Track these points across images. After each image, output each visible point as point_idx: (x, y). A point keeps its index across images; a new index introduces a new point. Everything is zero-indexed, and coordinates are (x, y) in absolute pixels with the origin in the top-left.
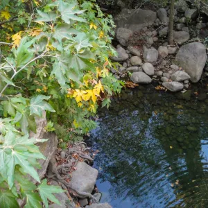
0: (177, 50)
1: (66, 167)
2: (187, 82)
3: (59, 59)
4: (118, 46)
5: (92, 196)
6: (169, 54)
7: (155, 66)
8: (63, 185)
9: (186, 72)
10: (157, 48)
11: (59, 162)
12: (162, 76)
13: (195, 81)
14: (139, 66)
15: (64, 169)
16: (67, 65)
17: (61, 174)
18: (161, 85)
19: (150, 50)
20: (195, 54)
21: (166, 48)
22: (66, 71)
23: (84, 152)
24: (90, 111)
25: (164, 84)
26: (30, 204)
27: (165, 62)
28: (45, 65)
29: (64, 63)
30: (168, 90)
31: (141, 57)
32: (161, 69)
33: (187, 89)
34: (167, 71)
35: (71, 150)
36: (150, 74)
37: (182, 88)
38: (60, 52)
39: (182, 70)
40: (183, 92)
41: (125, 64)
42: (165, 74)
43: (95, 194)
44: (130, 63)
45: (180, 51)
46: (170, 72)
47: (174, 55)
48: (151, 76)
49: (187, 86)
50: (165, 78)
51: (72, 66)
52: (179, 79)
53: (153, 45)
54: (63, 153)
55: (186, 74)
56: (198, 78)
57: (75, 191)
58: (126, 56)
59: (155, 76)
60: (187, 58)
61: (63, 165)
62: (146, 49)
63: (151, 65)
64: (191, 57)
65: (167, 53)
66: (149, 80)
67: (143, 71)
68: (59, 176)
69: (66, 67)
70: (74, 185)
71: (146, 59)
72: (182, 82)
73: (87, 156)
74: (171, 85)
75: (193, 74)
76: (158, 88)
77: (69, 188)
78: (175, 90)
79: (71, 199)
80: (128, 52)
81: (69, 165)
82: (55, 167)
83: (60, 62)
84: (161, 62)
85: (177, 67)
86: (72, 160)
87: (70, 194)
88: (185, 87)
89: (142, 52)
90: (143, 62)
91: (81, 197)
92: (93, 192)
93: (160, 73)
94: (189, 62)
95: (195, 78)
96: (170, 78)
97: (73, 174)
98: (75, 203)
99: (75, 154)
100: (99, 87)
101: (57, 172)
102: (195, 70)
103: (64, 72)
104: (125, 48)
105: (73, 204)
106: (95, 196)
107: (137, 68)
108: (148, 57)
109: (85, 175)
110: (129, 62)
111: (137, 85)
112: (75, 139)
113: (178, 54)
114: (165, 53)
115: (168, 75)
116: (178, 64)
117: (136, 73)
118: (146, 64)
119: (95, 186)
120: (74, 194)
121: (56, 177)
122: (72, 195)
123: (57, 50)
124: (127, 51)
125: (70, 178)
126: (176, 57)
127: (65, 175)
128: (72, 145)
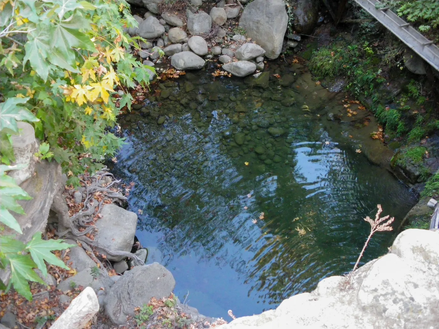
0: (241, 11)
1: (85, 216)
2: (261, 59)
3: (33, 35)
4: (147, 14)
5: (133, 255)
6: (228, 19)
7: (208, 40)
8: (85, 245)
9: (258, 43)
10: (208, 11)
11: (73, 209)
12: (221, 54)
13: (273, 57)
14: (183, 43)
15: (84, 219)
16: (48, 43)
17: (79, 227)
18: (221, 69)
19: (197, 15)
20: (269, 15)
21: (223, 9)
22: (47, 53)
23: (111, 188)
24: (105, 119)
25: (225, 66)
26: (18, 274)
27: (223, 32)
28: (14, 48)
29: (42, 40)
30: (233, 75)
31: (185, 28)
32: (218, 44)
33: (262, 71)
34: (228, 46)
35: (90, 187)
36: (202, 54)
37: (254, 70)
38: (34, 25)
39: (251, 41)
40: (257, 75)
41: (160, 42)
42: (224, 51)
43: (138, 252)
44: (169, 40)
45: (245, 12)
46: (233, 46)
47: (237, 19)
48: (203, 57)
49: (262, 66)
50: (225, 58)
51: (55, 44)
52: (247, 55)
53: (201, 7)
54: (78, 194)
55: (259, 47)
56: (278, 52)
57: (104, 251)
58: (161, 29)
59: (210, 56)
60: (258, 22)
61: (81, 213)
62: (191, 15)
63: (201, 40)
64: (263, 19)
65: (225, 18)
66: (201, 63)
67: (191, 50)
68: (76, 231)
69: (47, 47)
70: (101, 241)
71: (192, 30)
72: (254, 60)
73: (117, 194)
74: (237, 67)
75: (269, 46)
76: (216, 74)
77: (95, 248)
78: (243, 73)
79: (100, 264)
80: (164, 22)
81: (90, 211)
82: (68, 218)
83: (36, 40)
84: (218, 32)
85: (243, 38)
86: (95, 203)
87: (97, 257)
88: (258, 68)
89: (186, 19)
90: (189, 35)
91: (115, 259)
92: (134, 249)
93: (218, 50)
94: (261, 27)
95: (273, 52)
96: (234, 56)
97: (98, 226)
98: (108, 270)
99: (97, 194)
100: (111, 77)
101: (71, 225)
102: (271, 39)
103: (45, 56)
104: (158, 16)
105: (105, 272)
106: (138, 255)
107: (179, 46)
108: (196, 27)
109: (117, 224)
110: (166, 38)
111: (184, 73)
112: (93, 168)
113: (243, 17)
114: (221, 19)
115: (230, 51)
116: (244, 33)
117: (180, 53)
118: (193, 38)
119: (136, 239)
120: (104, 257)
121: (70, 233)
122: (101, 259)
123: (30, 22)
124: (162, 20)
125: (95, 231)
126: (240, 23)
127: (85, 228)
128: (91, 180)
